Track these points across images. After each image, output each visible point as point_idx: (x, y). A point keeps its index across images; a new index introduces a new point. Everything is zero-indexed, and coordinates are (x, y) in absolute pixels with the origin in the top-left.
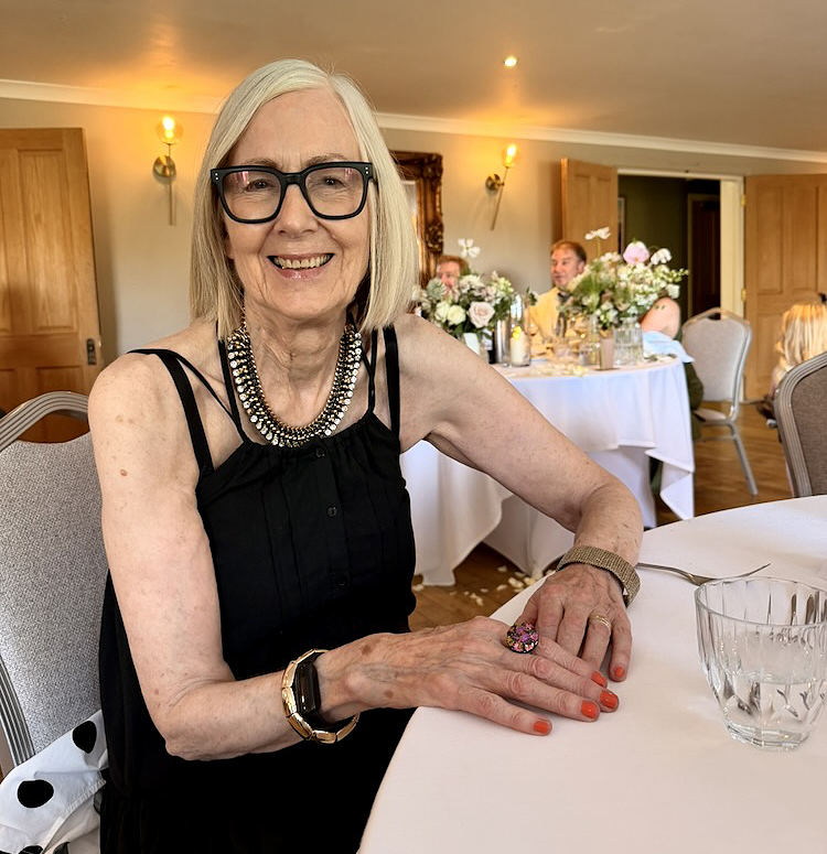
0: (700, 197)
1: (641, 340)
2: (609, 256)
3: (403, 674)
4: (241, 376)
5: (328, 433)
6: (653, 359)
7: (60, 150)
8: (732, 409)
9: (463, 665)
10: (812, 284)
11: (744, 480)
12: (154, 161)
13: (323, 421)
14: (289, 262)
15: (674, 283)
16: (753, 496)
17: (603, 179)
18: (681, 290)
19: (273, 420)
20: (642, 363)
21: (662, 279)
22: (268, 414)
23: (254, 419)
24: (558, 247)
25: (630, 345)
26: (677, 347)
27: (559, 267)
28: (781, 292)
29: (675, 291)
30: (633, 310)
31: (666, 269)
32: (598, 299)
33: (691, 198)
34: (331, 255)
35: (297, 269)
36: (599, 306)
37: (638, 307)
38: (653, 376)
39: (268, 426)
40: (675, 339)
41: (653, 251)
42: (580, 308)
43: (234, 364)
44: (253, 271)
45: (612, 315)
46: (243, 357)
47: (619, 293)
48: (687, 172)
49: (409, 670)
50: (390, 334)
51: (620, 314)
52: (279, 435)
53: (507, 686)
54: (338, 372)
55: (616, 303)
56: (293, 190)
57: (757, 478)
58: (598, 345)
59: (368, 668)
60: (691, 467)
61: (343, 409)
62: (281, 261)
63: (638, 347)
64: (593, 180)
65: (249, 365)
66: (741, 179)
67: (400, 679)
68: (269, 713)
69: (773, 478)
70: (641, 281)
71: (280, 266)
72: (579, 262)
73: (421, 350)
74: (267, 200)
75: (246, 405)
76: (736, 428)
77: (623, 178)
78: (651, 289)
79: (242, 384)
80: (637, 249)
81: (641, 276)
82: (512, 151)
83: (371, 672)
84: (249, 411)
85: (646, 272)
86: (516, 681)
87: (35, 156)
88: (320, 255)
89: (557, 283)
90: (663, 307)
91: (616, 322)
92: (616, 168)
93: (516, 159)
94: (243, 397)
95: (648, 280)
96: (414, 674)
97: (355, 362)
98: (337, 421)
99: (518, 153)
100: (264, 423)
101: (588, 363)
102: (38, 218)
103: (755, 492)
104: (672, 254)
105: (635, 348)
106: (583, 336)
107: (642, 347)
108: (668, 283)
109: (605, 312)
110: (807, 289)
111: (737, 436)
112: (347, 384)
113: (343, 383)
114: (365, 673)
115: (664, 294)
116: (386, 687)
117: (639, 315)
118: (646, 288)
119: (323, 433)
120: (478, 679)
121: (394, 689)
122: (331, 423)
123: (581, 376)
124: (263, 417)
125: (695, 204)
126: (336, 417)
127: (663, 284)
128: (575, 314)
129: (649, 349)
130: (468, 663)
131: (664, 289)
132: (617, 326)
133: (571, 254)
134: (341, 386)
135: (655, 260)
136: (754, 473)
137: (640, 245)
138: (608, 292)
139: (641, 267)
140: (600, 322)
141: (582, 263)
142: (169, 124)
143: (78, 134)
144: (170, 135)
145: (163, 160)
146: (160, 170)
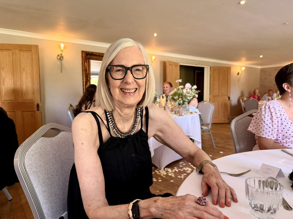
0: (198, 71)
1: (189, 108)
2: (181, 86)
3: (166, 209)
4: (110, 119)
5: (132, 134)
6: (191, 113)
7: (31, 51)
8: (209, 126)
9: (185, 209)
10: (226, 94)
11: (212, 144)
12: (57, 55)
13: (131, 131)
14: (127, 90)
15: (197, 94)
16: (214, 148)
17: (176, 66)
18: (198, 96)
19: (118, 130)
20: (189, 114)
21: (194, 93)
22: (118, 129)
23: (114, 130)
24: (165, 83)
25: (186, 109)
26: (197, 110)
27: (165, 89)
28: (219, 96)
29: (197, 96)
30: (187, 100)
31: (195, 90)
32: (178, 97)
33: (196, 71)
34: (137, 89)
35: (128, 93)
36: (178, 99)
37: (188, 100)
38: (192, 117)
39: (118, 132)
40: (197, 108)
41: (192, 86)
42: (173, 99)
43: (108, 116)
44: (117, 92)
45: (181, 101)
46: (111, 114)
47: (183, 96)
48: (196, 65)
49: (169, 209)
50: (147, 109)
51: (184, 102)
52: (120, 134)
53: (199, 215)
54: (135, 118)
55: (183, 98)
56: (129, 72)
57: (215, 144)
58: (178, 109)
59: (156, 207)
60: (200, 141)
61: (136, 128)
62: (124, 90)
63: (188, 110)
64: (174, 66)
65: (112, 116)
66: (209, 67)
67: (166, 211)
68: (124, 216)
69: (218, 144)
70: (189, 93)
71: (123, 91)
72: (170, 87)
73: (155, 112)
74: (122, 74)
75: (112, 127)
76: (210, 131)
77: (181, 66)
78: (191, 95)
79: (111, 121)
80: (188, 85)
81: (188, 92)
82: (154, 58)
83: (157, 208)
84: (113, 128)
85: (190, 91)
86: (202, 214)
87: (23, 52)
88: (134, 88)
89: (165, 92)
90: (194, 100)
91: (182, 103)
92: (179, 63)
93: (155, 60)
94: (111, 124)
95: (190, 93)
96: (170, 210)
97: (139, 115)
98: (134, 131)
99: (155, 58)
100: (117, 131)
101: (175, 113)
102: (24, 69)
103: (215, 147)
104: (197, 87)
105: (187, 110)
106: (173, 106)
107: (189, 110)
108: (195, 94)
109: (180, 101)
110: (225, 95)
111: (210, 133)
112: (137, 121)
113: (136, 121)
114: (155, 208)
115: (194, 97)
116: (161, 213)
117: (188, 102)
118: (190, 95)
119: (131, 134)
120: (190, 213)
121: (164, 214)
122: (133, 131)
123: (175, 117)
124: (116, 129)
125: (197, 73)
126: (134, 130)
127: (194, 94)
128: (172, 101)
129: (191, 110)
130: (187, 208)
131: (194, 95)
132: (182, 104)
133: (168, 85)
134: (135, 122)
135: (193, 88)
136: (214, 142)
137: (189, 84)
138: (181, 96)
139: (188, 90)
140: (179, 103)
141: (171, 88)
142: (62, 45)
143: (37, 46)
144: (62, 48)
145: (60, 55)
146: (59, 57)
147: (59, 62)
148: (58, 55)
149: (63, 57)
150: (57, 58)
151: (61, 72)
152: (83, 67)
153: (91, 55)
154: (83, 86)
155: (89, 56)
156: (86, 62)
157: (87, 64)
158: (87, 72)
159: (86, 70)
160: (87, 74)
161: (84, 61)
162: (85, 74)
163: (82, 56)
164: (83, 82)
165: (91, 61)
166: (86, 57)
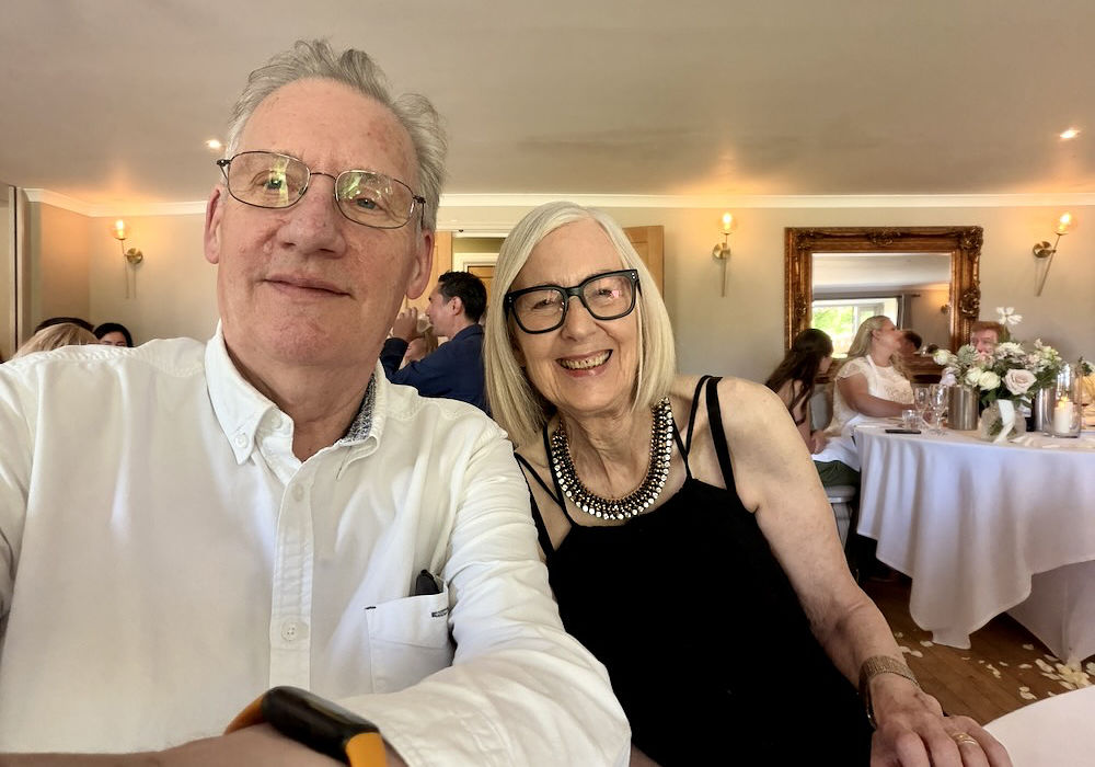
7: (646, 242)
12: (713, 248)
14: (577, 363)
34: (611, 351)
35: (585, 369)
44: (545, 374)
62: (569, 364)
71: (567, 367)
82: (1066, 219)
88: (602, 352)
93: (1071, 226)
99: (1073, 221)
142: (727, 219)
143: (659, 230)
144: (727, 227)
145: (721, 246)
146: (718, 254)
147: (718, 267)
148: (717, 248)
149: (728, 252)
150: (714, 255)
151: (723, 295)
152: (787, 277)
153: (814, 237)
154: (787, 334)
155: (808, 243)
156: (799, 261)
157: (802, 265)
158: (799, 289)
159: (796, 285)
160: (799, 296)
161: (793, 258)
162: (794, 296)
163: (787, 244)
164: (787, 323)
165: (815, 256)
166: (797, 244)
